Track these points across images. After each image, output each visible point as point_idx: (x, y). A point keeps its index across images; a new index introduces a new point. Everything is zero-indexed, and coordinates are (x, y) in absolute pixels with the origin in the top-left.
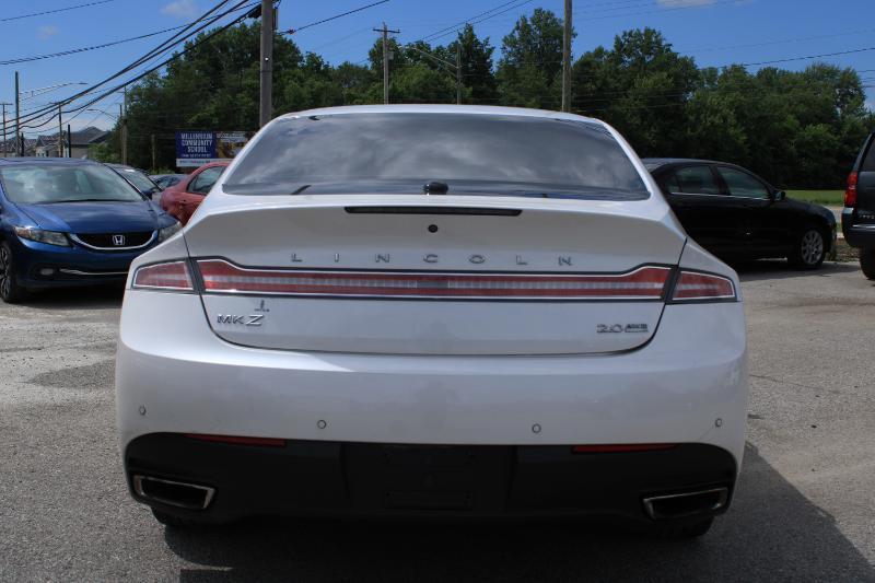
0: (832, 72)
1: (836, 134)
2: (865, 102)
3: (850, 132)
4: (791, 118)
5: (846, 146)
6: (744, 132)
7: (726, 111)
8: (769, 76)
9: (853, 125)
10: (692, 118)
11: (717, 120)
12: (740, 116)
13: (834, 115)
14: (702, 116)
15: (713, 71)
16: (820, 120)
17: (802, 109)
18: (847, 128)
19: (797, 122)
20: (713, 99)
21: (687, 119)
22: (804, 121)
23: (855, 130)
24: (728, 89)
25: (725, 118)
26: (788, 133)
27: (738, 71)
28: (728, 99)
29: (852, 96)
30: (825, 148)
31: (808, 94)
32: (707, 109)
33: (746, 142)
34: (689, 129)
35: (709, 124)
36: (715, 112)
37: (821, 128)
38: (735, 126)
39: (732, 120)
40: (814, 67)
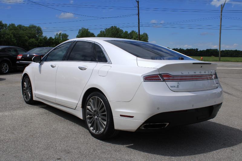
0: (35, 27)
1: (37, 41)
2: (43, 34)
3: (40, 41)
4: (26, 37)
5: (39, 44)
6: (16, 40)
7: (11, 35)
8: (20, 27)
9: (41, 39)
10: (2, 36)
11: (9, 37)
12: (14, 36)
13: (36, 37)
14: (5, 36)
15: (6, 25)
16: (33, 38)
17: (29, 35)
18: (39, 40)
19: (28, 38)
20: (7, 31)
21: (1, 36)
22: (30, 38)
23: (41, 40)
24: (11, 29)
25: (11, 36)
26: (26, 41)
27: (13, 25)
28: (11, 32)
29: (40, 33)
30: (35, 44)
31: (30, 32)
32: (6, 34)
33: (16, 42)
34: (2, 39)
35: (7, 38)
36: (8, 35)
37: (33, 39)
38: (13, 38)
39: (12, 37)
40: (31, 25)
